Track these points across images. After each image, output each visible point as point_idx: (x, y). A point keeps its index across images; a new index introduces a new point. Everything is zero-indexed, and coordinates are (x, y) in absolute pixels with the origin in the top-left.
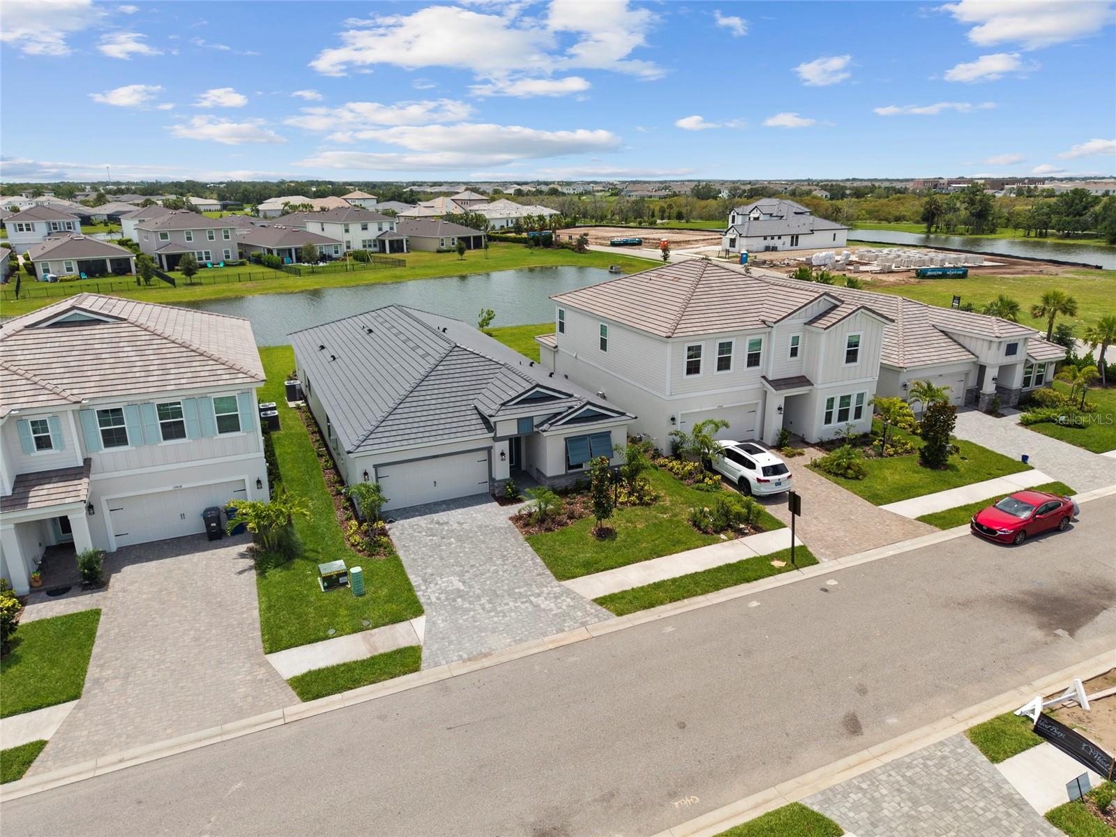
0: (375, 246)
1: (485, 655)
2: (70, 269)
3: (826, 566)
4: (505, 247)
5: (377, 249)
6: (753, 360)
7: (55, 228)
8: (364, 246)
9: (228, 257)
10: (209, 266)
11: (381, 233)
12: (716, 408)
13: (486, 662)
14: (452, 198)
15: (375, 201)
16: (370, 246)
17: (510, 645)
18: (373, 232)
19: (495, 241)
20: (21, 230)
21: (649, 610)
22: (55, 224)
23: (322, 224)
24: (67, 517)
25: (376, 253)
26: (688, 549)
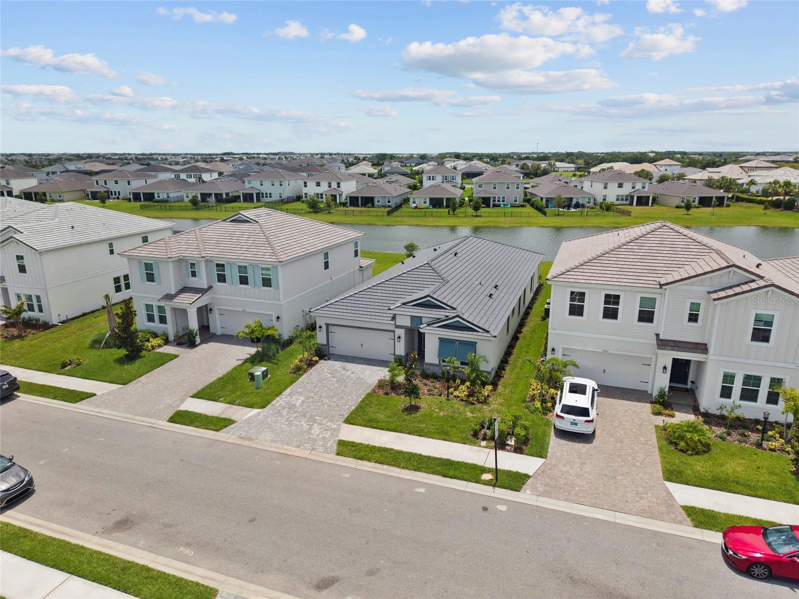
0: (627, 200)
1: (250, 439)
2: (425, 202)
3: (525, 496)
4: (746, 207)
5: (628, 202)
6: (646, 316)
7: (446, 179)
8: (618, 200)
9: (516, 201)
10: (502, 206)
11: (633, 190)
12: (601, 351)
13: (246, 443)
14: (741, 165)
15: (680, 167)
16: (622, 200)
17: (266, 441)
18: (627, 189)
19: (742, 201)
20: (430, 179)
21: (357, 460)
22: (446, 177)
23: (592, 181)
24: (186, 310)
25: (626, 205)
26: (444, 440)
